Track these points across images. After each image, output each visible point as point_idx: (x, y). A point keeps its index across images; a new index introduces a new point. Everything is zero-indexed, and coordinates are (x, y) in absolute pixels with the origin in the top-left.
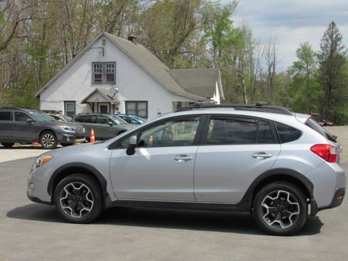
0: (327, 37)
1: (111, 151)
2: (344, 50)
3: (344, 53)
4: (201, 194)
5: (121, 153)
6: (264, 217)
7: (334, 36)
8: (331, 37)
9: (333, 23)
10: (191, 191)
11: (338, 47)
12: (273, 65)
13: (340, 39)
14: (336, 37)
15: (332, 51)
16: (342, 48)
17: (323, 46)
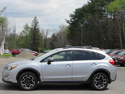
0: (34, 22)
1: (41, 63)
2: (39, 27)
3: (39, 28)
4: (75, 78)
5: (45, 64)
6: (95, 85)
7: (36, 22)
8: (35, 22)
9: (36, 17)
10: (71, 77)
11: (37, 26)
12: (15, 31)
13: (38, 23)
14: (37, 22)
15: (35, 27)
16: (39, 26)
17: (32, 25)
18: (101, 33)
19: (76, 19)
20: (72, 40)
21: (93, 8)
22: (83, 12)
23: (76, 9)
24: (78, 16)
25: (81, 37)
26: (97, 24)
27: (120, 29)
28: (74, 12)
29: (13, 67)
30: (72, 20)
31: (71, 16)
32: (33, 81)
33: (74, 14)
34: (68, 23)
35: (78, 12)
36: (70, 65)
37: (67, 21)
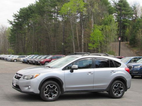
6: (114, 93)
10: (92, 85)
18: (50, 36)
19: (20, 20)
20: (14, 44)
21: (42, 9)
22: (29, 12)
23: (21, 9)
24: (23, 17)
25: (26, 41)
26: (46, 27)
27: (73, 34)
28: (18, 12)
29: (35, 76)
30: (16, 21)
31: (14, 17)
32: (56, 91)
33: (18, 14)
34: (10, 24)
35: (23, 11)
36: (92, 73)
37: (10, 22)
